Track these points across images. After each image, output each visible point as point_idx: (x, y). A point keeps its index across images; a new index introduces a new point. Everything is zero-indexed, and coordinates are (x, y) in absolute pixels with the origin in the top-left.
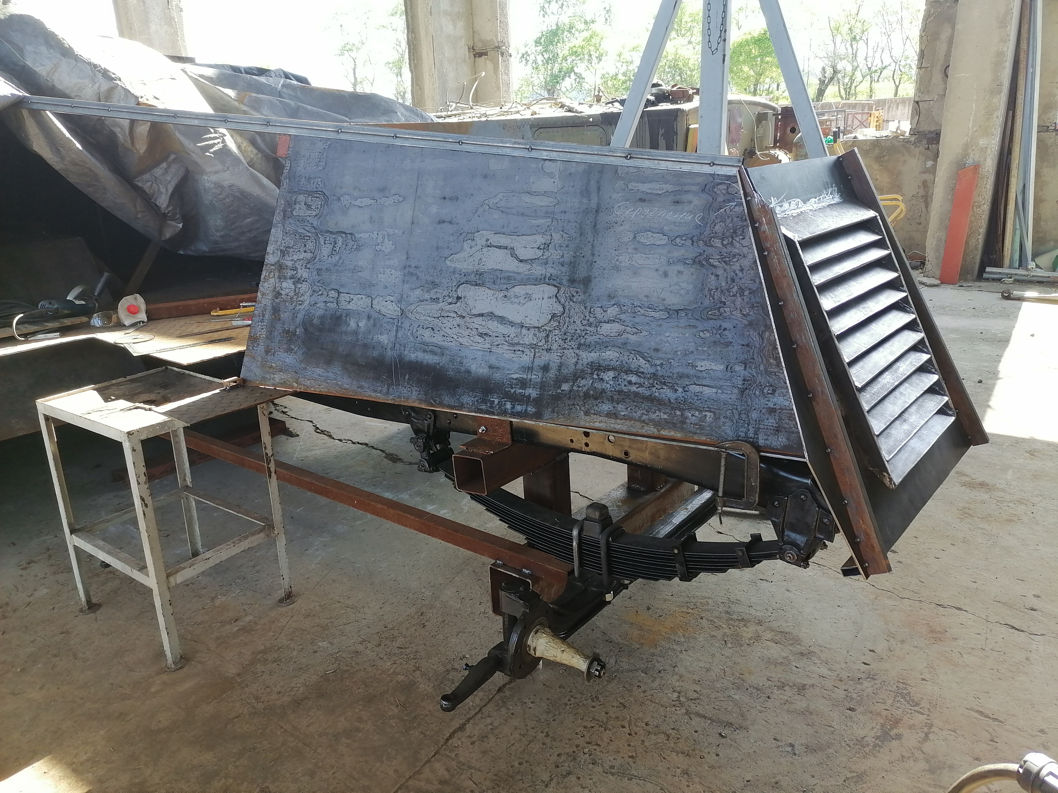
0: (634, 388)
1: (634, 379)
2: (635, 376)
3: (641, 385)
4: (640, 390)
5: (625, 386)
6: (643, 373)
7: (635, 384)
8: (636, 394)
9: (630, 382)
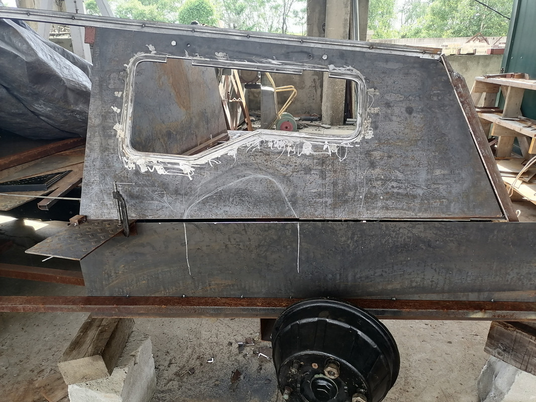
0: (395, 190)
1: (395, 184)
2: (395, 182)
3: (400, 188)
4: (400, 191)
5: (390, 189)
6: (400, 180)
7: (396, 187)
8: (398, 194)
9: (393, 187)
